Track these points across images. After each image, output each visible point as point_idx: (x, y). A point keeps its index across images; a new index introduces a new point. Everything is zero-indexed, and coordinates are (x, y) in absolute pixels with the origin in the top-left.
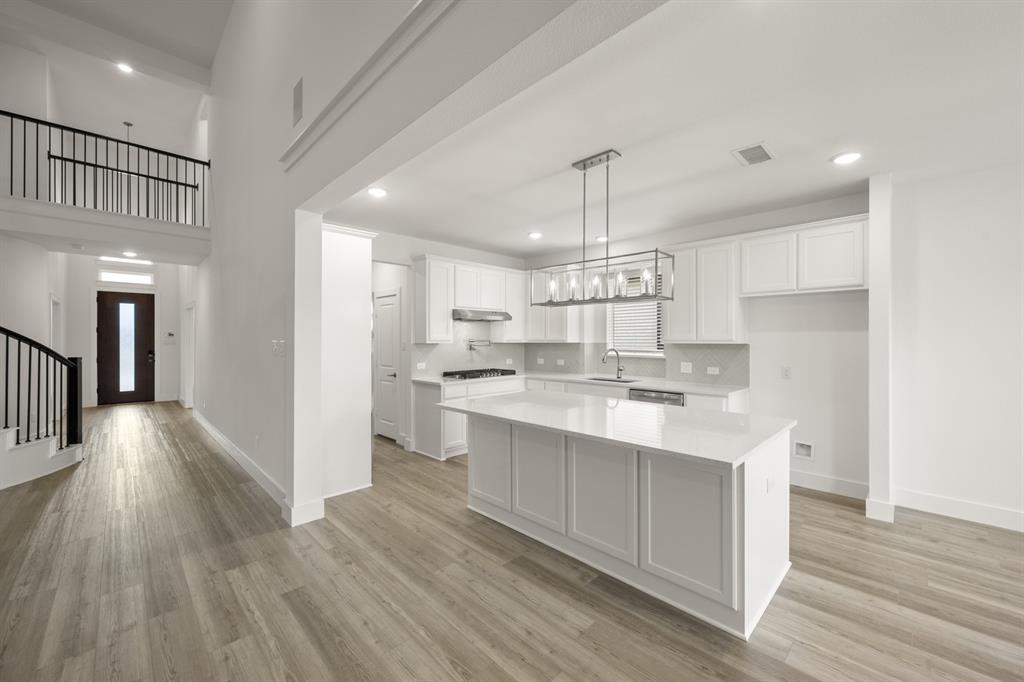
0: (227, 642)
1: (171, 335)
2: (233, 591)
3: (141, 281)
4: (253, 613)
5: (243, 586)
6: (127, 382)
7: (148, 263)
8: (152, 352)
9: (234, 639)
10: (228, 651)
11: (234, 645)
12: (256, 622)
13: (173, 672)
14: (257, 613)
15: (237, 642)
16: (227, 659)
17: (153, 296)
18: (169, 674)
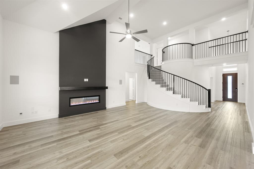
0: (207, 163)
1: (243, 84)
2: (218, 155)
3: (233, 70)
4: (218, 164)
5: (221, 156)
6: (230, 96)
7: (236, 65)
8: (237, 89)
9: (209, 164)
10: (206, 165)
11: (208, 165)
12: (217, 166)
13: (194, 159)
14: (219, 164)
15: (209, 165)
16: (204, 166)
17: (237, 73)
18: (193, 158)
